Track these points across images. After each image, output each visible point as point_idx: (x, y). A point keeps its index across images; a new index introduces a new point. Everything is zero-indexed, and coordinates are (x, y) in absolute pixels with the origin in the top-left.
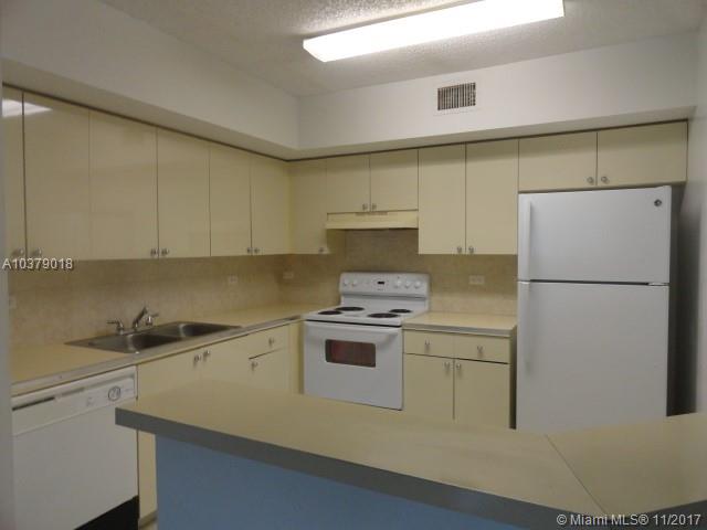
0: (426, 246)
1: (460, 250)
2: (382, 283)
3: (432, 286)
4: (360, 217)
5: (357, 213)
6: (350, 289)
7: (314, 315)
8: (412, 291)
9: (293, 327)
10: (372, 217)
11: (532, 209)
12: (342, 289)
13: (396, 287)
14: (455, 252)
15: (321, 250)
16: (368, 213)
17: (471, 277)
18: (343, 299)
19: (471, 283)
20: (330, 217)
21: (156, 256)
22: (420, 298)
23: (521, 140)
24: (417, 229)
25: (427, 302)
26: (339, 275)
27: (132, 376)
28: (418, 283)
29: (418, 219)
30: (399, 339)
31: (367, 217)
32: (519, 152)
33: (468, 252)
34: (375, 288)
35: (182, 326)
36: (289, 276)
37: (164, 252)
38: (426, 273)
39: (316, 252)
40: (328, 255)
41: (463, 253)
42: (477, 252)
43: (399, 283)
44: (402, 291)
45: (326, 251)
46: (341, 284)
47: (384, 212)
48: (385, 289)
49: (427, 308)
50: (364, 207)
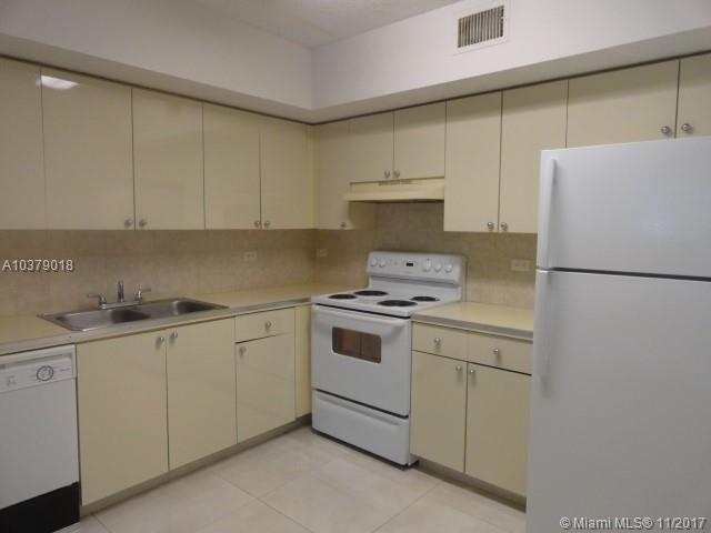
0: (453, 221)
1: (491, 227)
2: (411, 265)
3: (468, 270)
4: (384, 187)
5: (381, 183)
6: (378, 270)
7: (324, 298)
8: (442, 276)
9: (301, 310)
10: (394, 187)
11: (556, 169)
12: (369, 269)
13: (425, 271)
14: (485, 229)
15: (343, 226)
16: (392, 182)
17: (514, 262)
18: (371, 281)
19: (514, 268)
20: (354, 187)
21: (132, 228)
22: (451, 285)
23: (572, 81)
24: (442, 201)
25: (460, 288)
26: (367, 254)
27: (70, 355)
28: (450, 267)
29: (443, 189)
30: (406, 333)
31: (389, 187)
32: (568, 98)
33: (501, 230)
34: (402, 271)
35: (175, 303)
36: (322, 253)
37: (142, 224)
38: (462, 254)
39: (338, 227)
40: (350, 231)
41: (495, 230)
42: (512, 230)
43: (428, 265)
44: (432, 275)
45: (349, 226)
46: (369, 266)
47: (408, 181)
48: (414, 272)
49: (459, 297)
50: (387, 175)
